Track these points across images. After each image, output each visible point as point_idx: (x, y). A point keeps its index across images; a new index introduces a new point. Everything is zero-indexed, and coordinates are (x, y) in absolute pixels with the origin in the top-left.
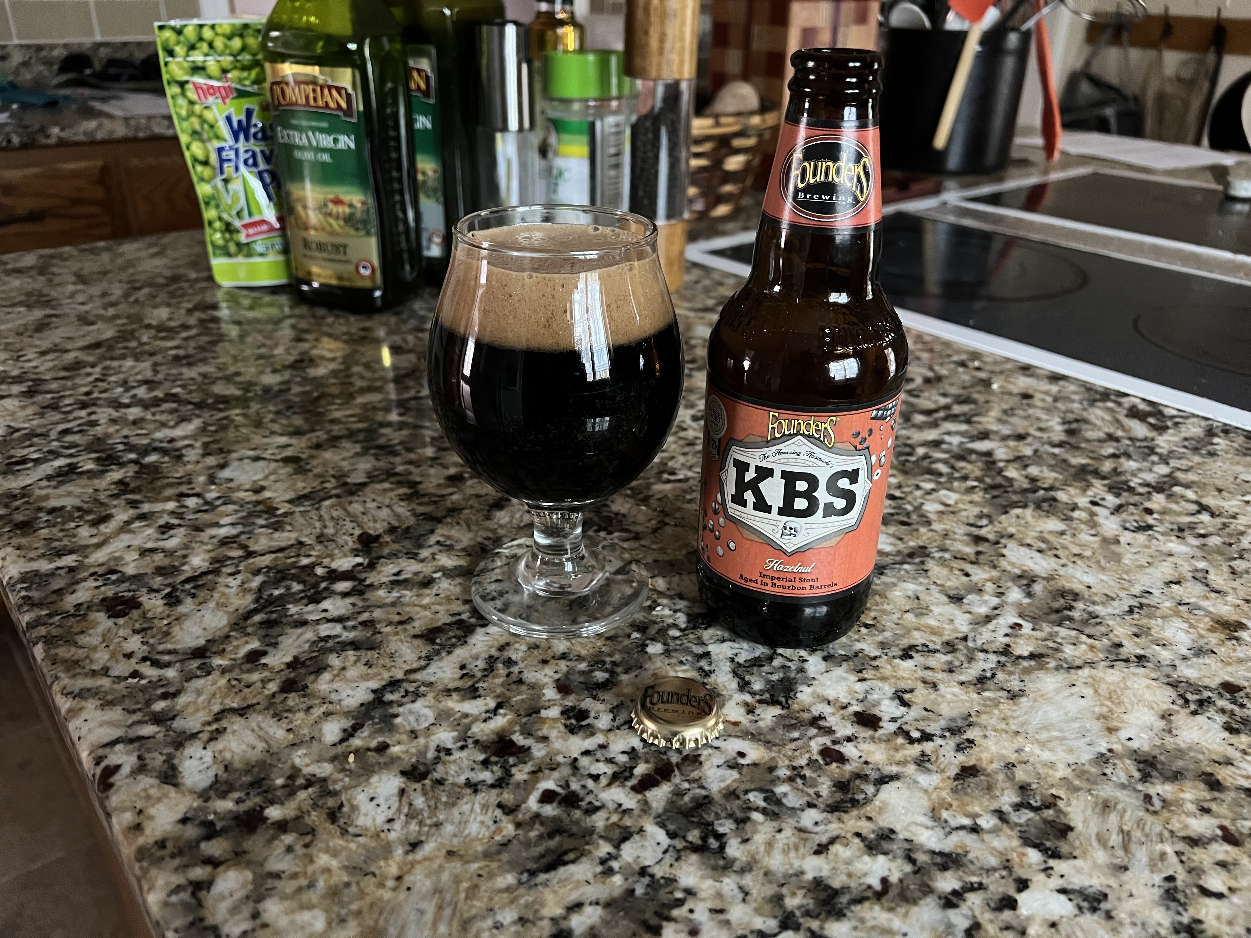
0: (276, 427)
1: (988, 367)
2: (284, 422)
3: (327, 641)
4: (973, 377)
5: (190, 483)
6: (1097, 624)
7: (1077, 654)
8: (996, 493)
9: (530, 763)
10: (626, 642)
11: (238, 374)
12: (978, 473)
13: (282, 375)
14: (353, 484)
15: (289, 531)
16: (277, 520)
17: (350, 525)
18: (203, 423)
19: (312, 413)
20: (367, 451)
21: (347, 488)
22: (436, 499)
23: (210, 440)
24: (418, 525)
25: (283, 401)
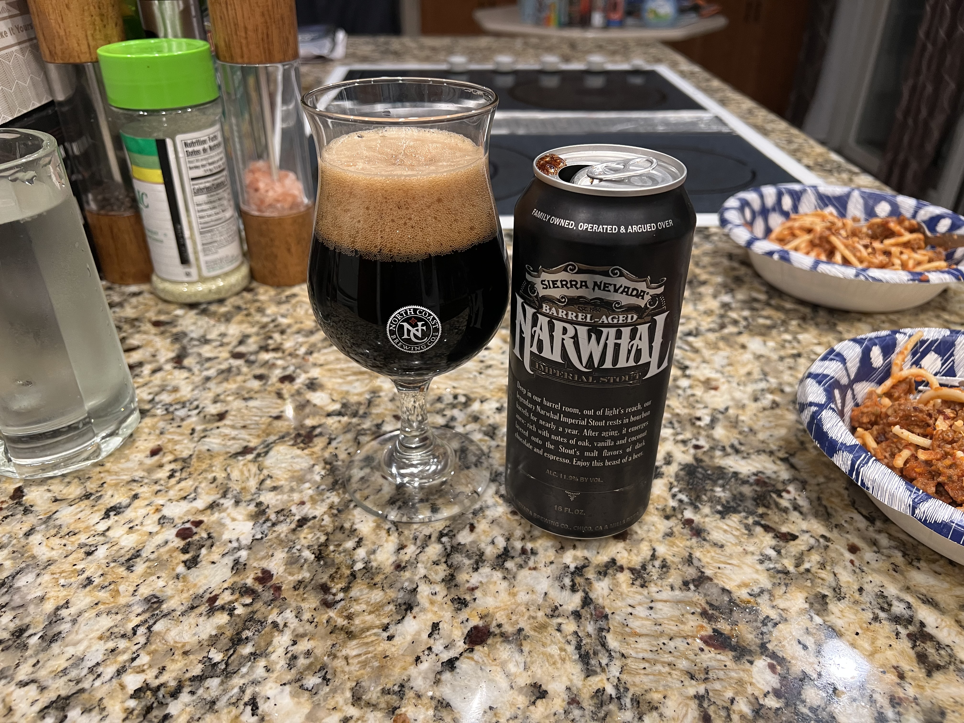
11: (154, 601)
13: (213, 563)
14: (583, 608)
15: (664, 697)
16: (632, 700)
17: (679, 643)
18: (285, 684)
19: (359, 575)
20: (507, 569)
21: (589, 616)
22: (657, 563)
23: (348, 694)
24: (705, 595)
25: (296, 588)
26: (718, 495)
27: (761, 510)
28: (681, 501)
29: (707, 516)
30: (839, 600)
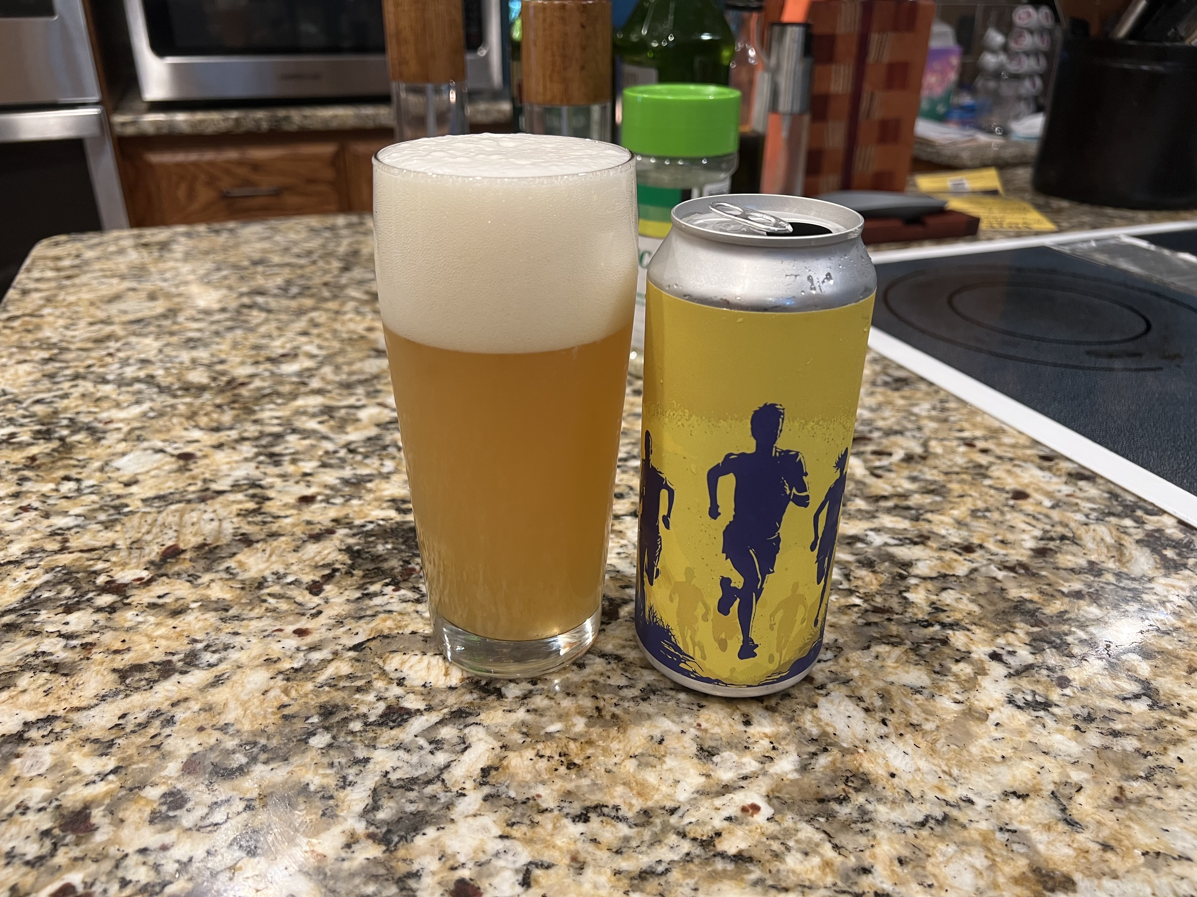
0: (203, 421)
1: (999, 451)
2: (215, 416)
3: (37, 658)
4: (971, 461)
5: (84, 467)
6: (861, 832)
7: (799, 868)
8: (874, 618)
9: (83, 847)
10: (299, 725)
11: (222, 362)
12: (874, 587)
13: (257, 368)
14: (213, 491)
15: (116, 531)
16: (117, 518)
17: (171, 534)
18: (150, 407)
19: (247, 410)
20: (256, 457)
21: (204, 494)
22: (269, 519)
23: (140, 426)
24: (228, 545)
25: (234, 395)
26: (380, 546)
27: (358, 573)
28: (363, 526)
29: (342, 541)
30: (221, 619)
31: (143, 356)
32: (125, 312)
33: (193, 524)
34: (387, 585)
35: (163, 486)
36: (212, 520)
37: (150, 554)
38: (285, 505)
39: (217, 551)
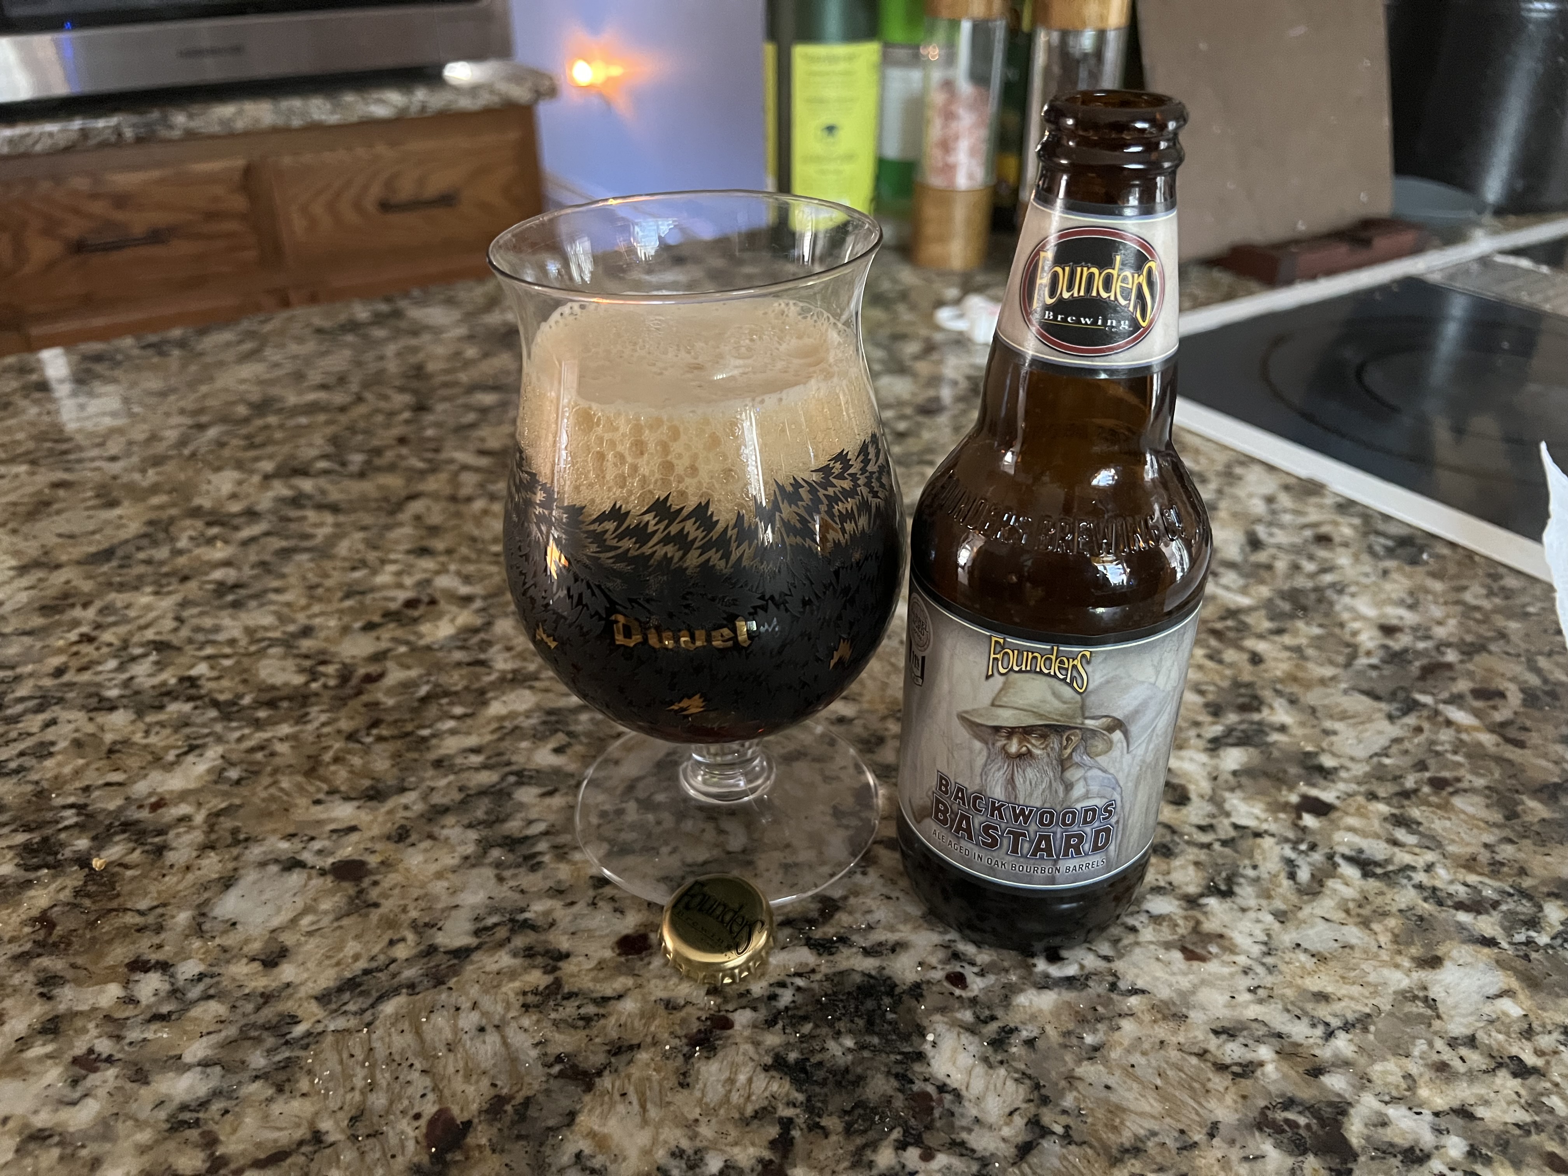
0: (340, 776)
2: (356, 761)
5: (160, 928)
11: (307, 631)
13: (378, 639)
14: (445, 953)
15: (303, 1095)
16: (289, 1058)
17: (420, 1083)
18: (223, 757)
19: (408, 739)
20: (485, 853)
21: (432, 964)
22: (590, 1009)
23: (223, 805)
24: (548, 1092)
25: (366, 705)
26: (831, 1045)
27: (832, 1123)
28: (773, 997)
29: (757, 1044)
31: (150, 634)
32: (71, 536)
33: (450, 1048)
34: (901, 1146)
35: (341, 955)
36: (482, 1030)
37: (403, 1147)
38: (601, 966)
39: (532, 1112)
